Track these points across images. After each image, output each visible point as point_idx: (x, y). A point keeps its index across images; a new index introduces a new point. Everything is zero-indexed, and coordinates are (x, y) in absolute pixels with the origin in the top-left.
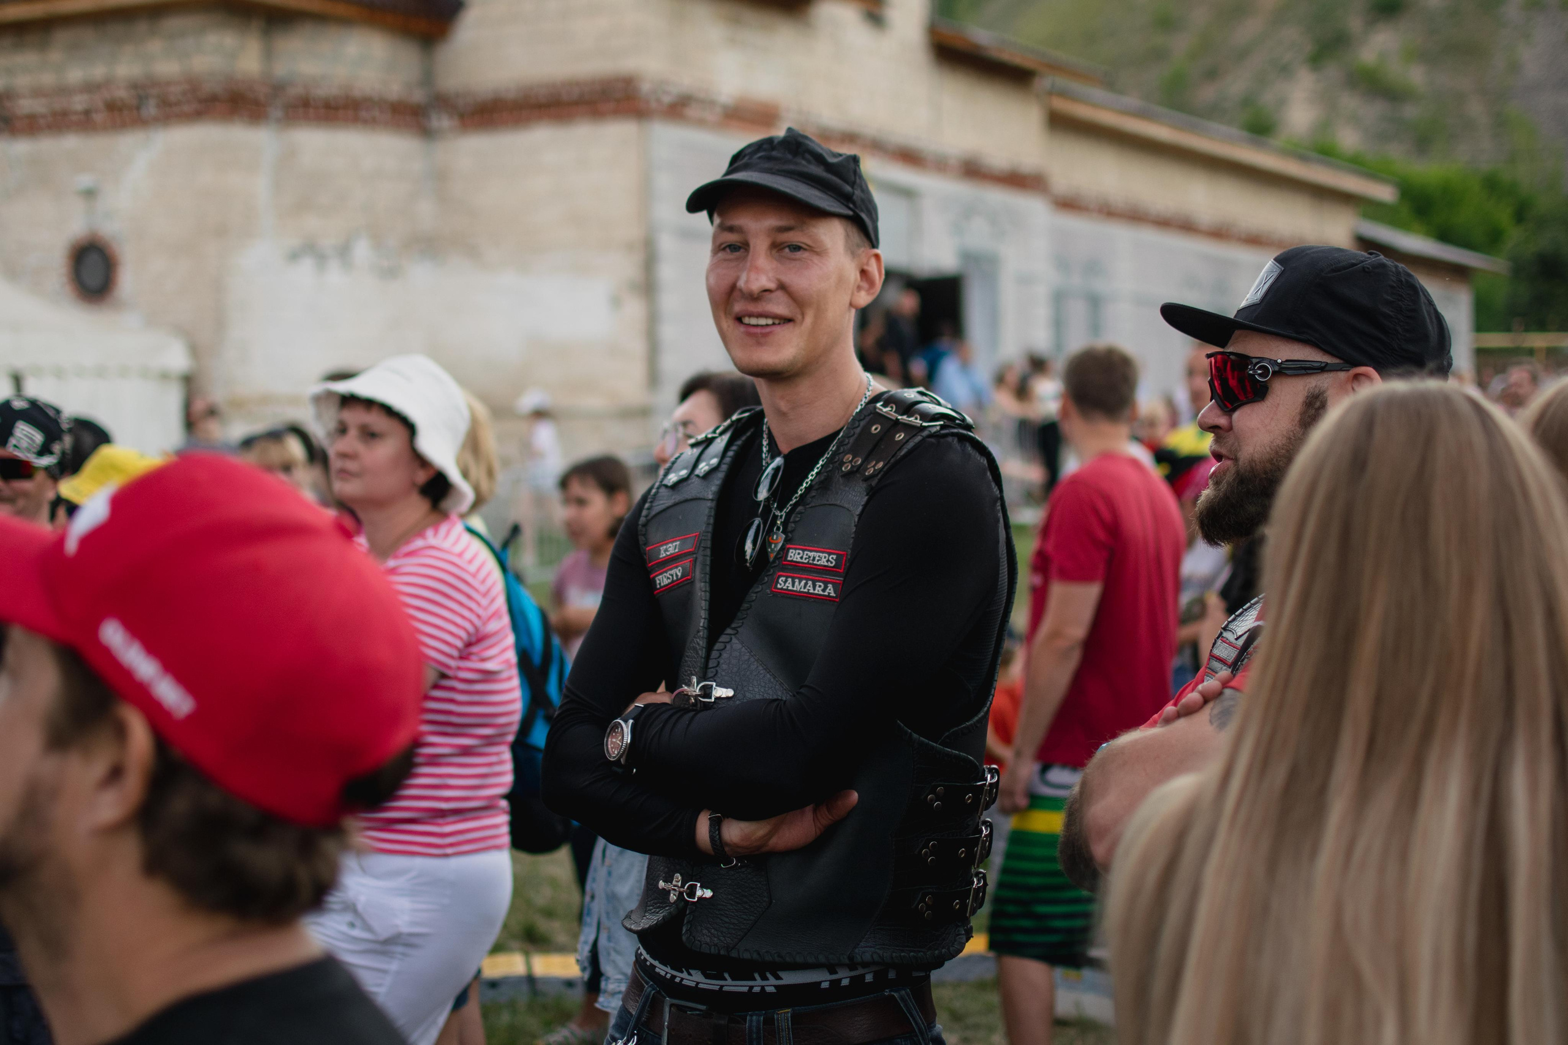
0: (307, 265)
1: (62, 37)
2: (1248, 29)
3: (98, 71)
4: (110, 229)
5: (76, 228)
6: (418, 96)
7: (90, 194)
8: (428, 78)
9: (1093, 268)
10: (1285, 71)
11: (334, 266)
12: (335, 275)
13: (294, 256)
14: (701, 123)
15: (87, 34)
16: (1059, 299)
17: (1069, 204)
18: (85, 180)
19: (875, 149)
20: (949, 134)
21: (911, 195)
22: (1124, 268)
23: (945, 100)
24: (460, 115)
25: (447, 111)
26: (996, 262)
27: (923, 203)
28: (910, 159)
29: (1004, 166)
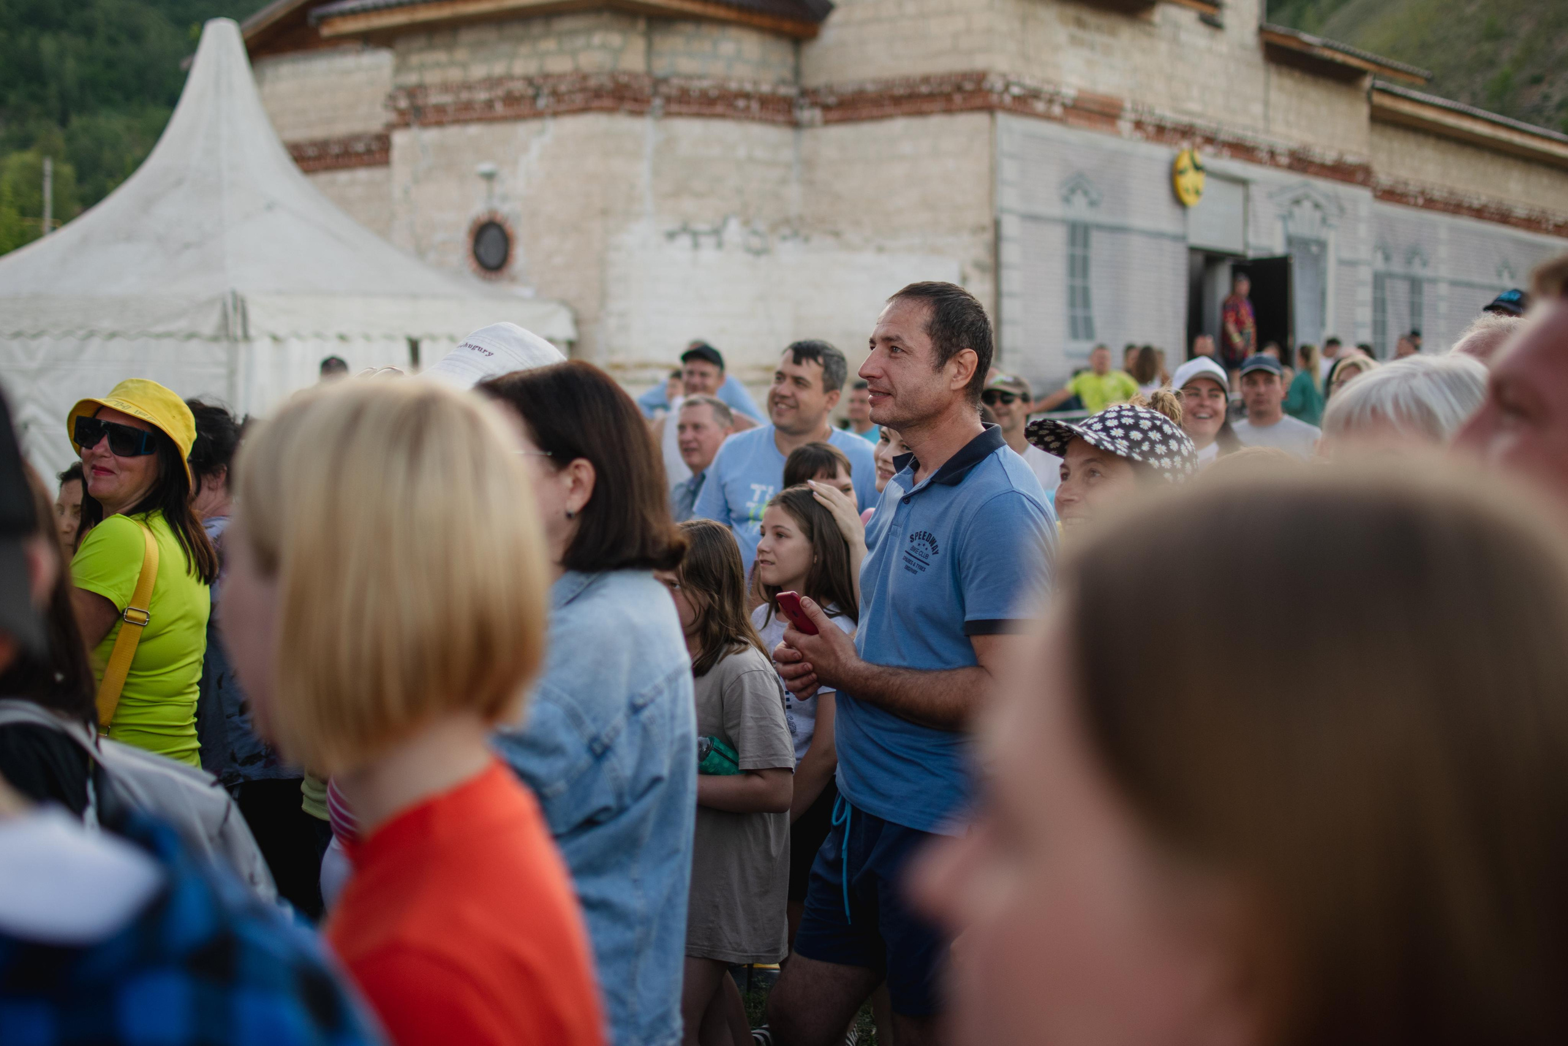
0: (685, 241)
1: (467, 36)
3: (499, 69)
4: (505, 210)
5: (478, 209)
6: (788, 91)
7: (489, 177)
8: (797, 72)
9: (1413, 253)
11: (707, 242)
12: (708, 253)
13: (671, 236)
14: (1048, 117)
15: (489, 34)
16: (1379, 281)
17: (1390, 195)
18: (486, 167)
19: (1210, 140)
20: (1279, 128)
21: (1243, 182)
22: (1443, 251)
23: (1275, 96)
24: (826, 108)
25: (814, 104)
26: (1322, 245)
27: (1254, 190)
28: (1241, 149)
29: (1330, 157)
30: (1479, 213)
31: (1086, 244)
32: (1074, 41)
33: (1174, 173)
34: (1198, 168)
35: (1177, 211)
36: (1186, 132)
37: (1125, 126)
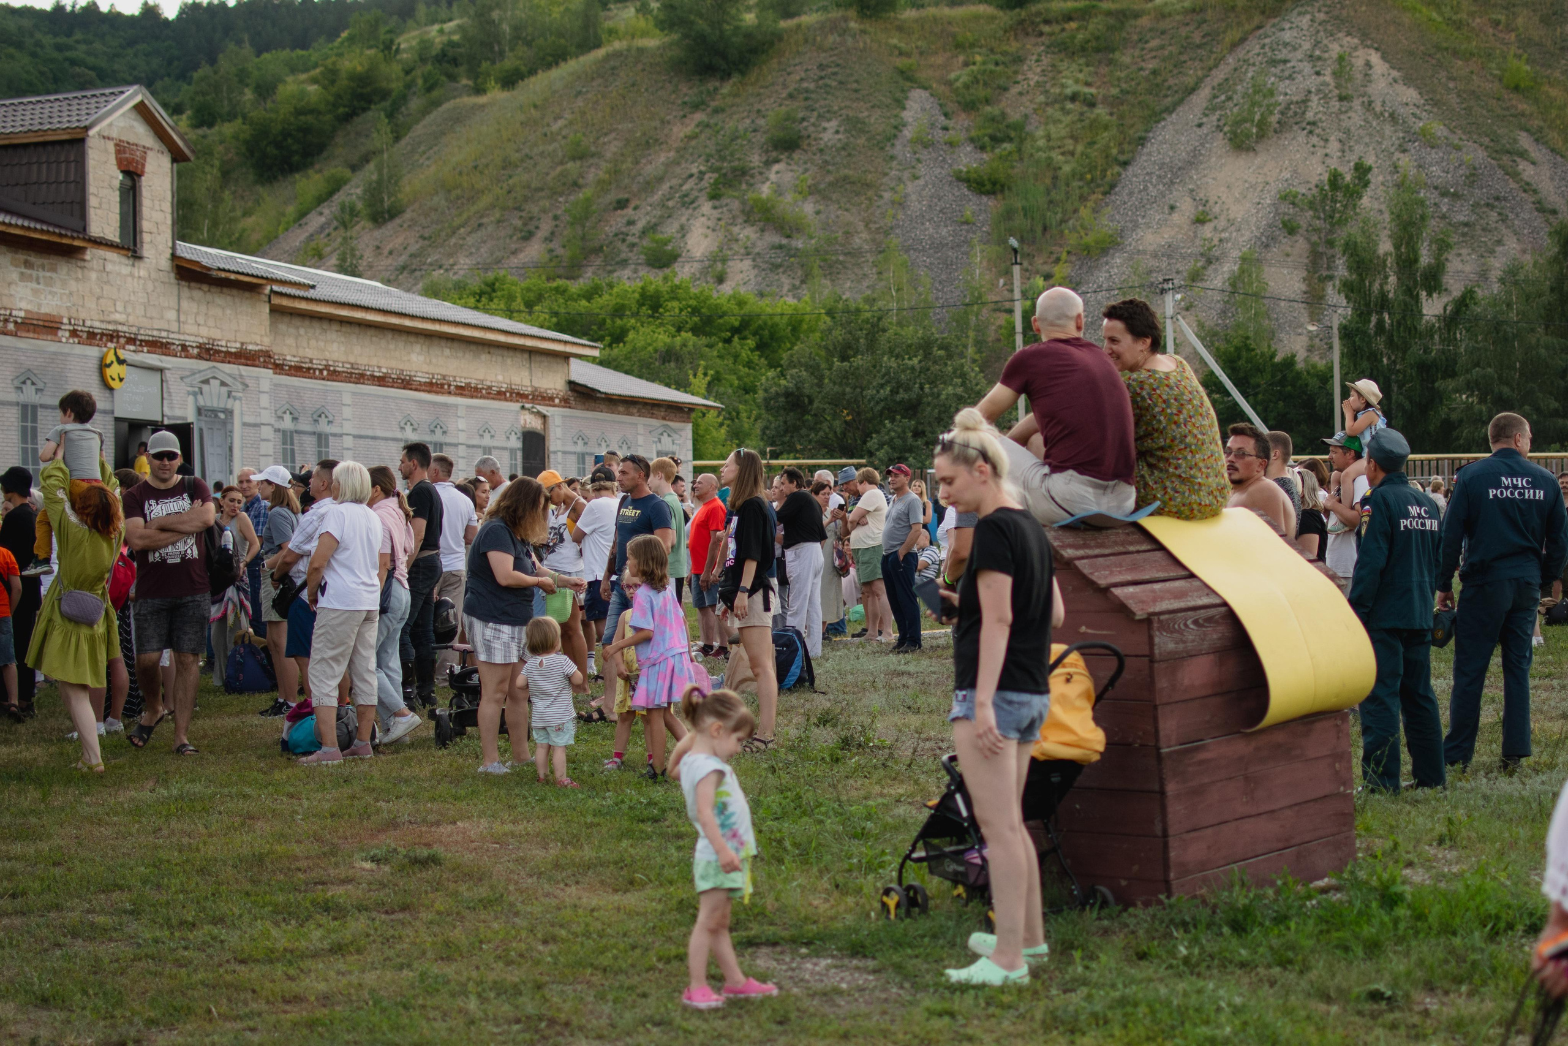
2: (659, 159)
9: (319, 414)
10: (688, 202)
14: (4, 330)
19: (131, 341)
20: (190, 328)
21: (161, 370)
22: (347, 412)
23: (185, 304)
26: (229, 413)
27: (168, 374)
28: (158, 346)
29: (234, 347)
30: (381, 381)
31: (35, 419)
32: (23, 277)
33: (103, 366)
34: (121, 362)
35: (107, 394)
36: (113, 336)
37: (64, 335)
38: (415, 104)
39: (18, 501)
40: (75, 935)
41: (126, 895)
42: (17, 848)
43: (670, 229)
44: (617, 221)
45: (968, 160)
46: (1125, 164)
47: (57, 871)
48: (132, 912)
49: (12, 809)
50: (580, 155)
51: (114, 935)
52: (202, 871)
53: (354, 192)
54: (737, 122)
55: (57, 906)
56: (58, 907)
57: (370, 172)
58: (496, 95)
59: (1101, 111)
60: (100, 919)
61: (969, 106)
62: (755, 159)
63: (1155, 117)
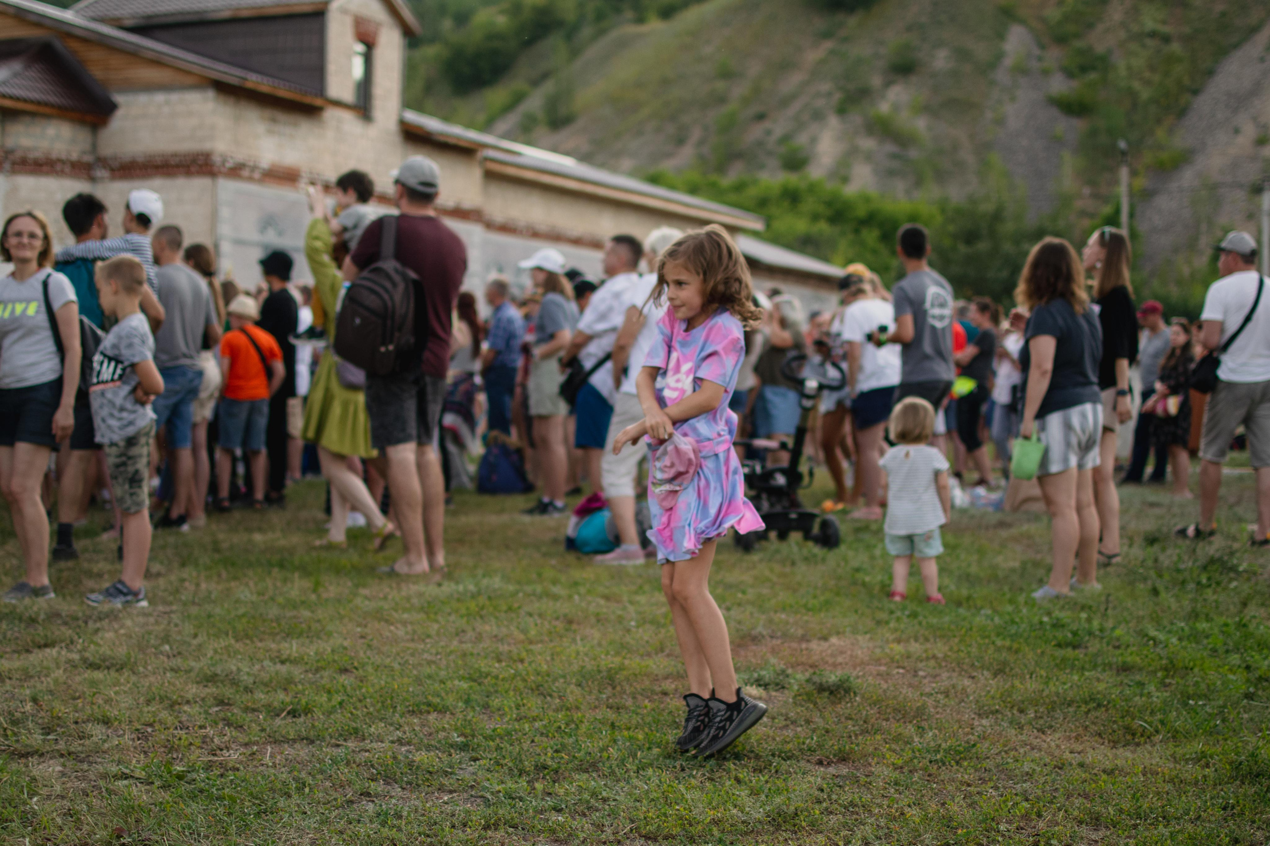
2: (794, 80)
6: (88, 158)
8: (94, 146)
10: (818, 116)
14: (250, 179)
17: (504, 228)
24: (112, 170)
25: (104, 167)
29: (451, 204)
32: (270, 132)
37: (303, 184)
38: (586, 32)
39: (277, 285)
40: (389, 779)
41: (447, 721)
42: (292, 648)
43: (802, 139)
44: (756, 132)
45: (1059, 85)
46: (1196, 92)
47: (345, 680)
48: (464, 747)
49: (281, 600)
50: (727, 74)
51: (445, 781)
52: (538, 690)
53: (535, 103)
54: (862, 49)
55: (356, 731)
56: (357, 733)
57: (549, 87)
58: (655, 25)
59: (1176, 47)
60: (421, 757)
61: (1061, 40)
62: (876, 81)
63: (1223, 52)
